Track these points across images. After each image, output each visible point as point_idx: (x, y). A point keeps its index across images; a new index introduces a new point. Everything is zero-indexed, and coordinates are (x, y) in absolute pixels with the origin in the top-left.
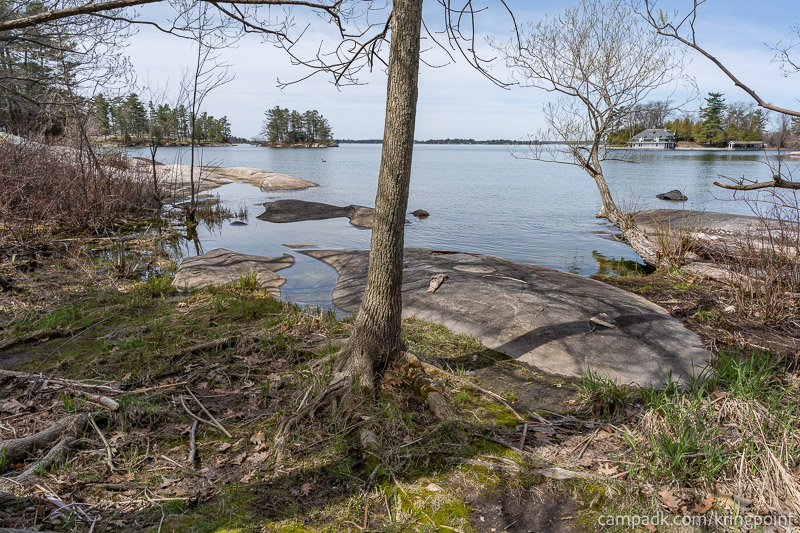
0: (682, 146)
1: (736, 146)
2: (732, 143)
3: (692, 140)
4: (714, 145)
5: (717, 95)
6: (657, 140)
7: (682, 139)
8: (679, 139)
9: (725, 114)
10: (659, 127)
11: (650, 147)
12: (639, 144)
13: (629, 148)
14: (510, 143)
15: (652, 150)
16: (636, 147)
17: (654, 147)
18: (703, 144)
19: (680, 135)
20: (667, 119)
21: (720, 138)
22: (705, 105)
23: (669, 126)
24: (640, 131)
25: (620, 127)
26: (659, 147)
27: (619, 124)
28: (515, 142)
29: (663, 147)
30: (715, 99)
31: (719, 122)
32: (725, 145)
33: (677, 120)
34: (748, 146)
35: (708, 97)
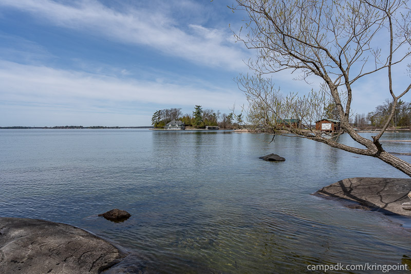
0: (188, 129)
1: (209, 128)
2: (207, 127)
3: (191, 126)
4: (201, 128)
5: (199, 107)
6: (177, 125)
7: (187, 125)
8: (186, 125)
9: (202, 114)
10: (177, 120)
11: (174, 129)
12: (170, 127)
13: (165, 129)
14: (103, 128)
15: (176, 130)
16: (168, 129)
17: (176, 129)
18: (196, 127)
19: (186, 124)
20: (180, 116)
21: (202, 125)
22: (195, 111)
23: (181, 119)
24: (169, 122)
25: (161, 120)
26: (178, 129)
27: (159, 118)
28: (106, 128)
29: (180, 129)
30: (198, 108)
31: (201, 118)
32: (205, 128)
33: (184, 117)
34: (213, 128)
35: (196, 107)
